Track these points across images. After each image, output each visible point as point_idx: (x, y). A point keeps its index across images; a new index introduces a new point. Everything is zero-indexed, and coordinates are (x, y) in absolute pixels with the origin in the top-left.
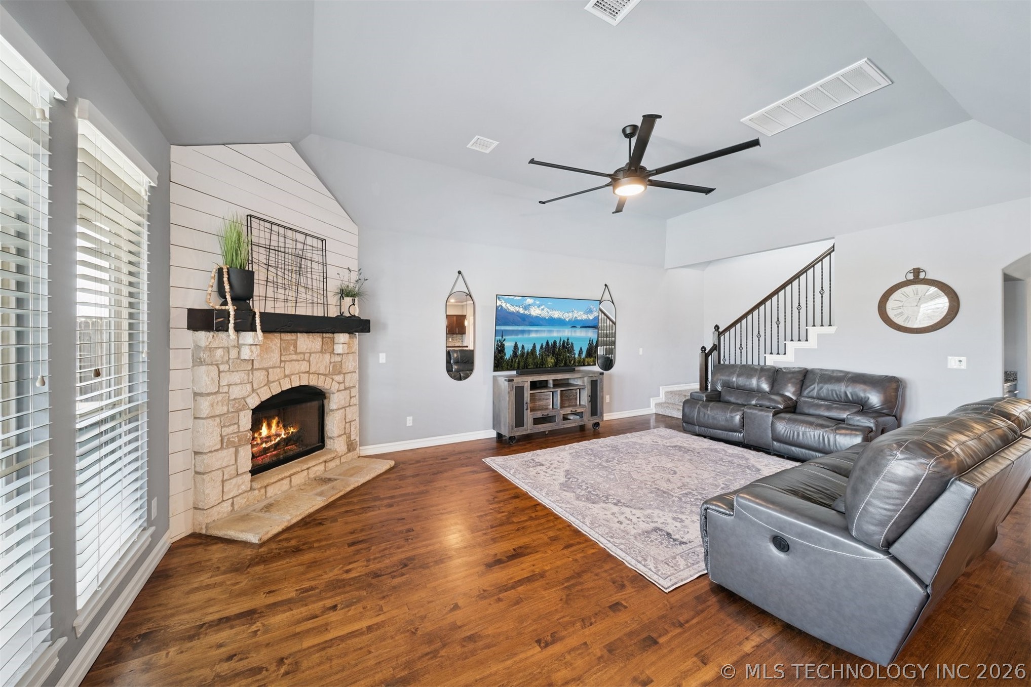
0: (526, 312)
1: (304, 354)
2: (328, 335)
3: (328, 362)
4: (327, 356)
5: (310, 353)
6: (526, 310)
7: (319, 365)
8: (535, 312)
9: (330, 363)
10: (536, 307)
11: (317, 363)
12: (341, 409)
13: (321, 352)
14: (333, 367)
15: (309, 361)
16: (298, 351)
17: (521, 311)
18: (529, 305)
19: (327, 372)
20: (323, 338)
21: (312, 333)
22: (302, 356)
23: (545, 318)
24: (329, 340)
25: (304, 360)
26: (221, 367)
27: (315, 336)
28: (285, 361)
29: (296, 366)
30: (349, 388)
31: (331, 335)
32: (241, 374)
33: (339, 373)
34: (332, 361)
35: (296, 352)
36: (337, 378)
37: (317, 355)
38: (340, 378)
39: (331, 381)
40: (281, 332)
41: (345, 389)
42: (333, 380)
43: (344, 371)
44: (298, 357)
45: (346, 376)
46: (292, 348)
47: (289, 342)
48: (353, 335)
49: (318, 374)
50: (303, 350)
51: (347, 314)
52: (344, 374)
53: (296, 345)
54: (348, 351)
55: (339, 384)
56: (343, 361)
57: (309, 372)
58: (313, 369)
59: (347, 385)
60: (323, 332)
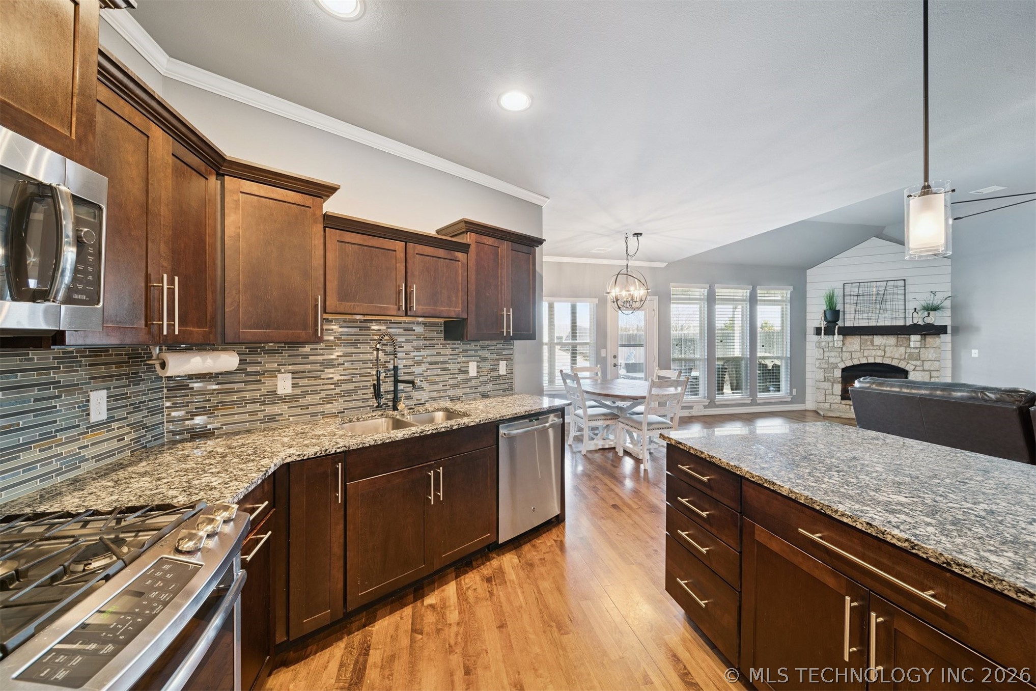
1: (880, 346)
2: (903, 336)
3: (903, 352)
4: (902, 350)
5: (885, 347)
7: (893, 353)
9: (906, 353)
11: (892, 352)
13: (896, 346)
14: (909, 355)
15: (884, 350)
16: (875, 344)
19: (903, 357)
20: (898, 338)
21: (887, 335)
22: (878, 347)
24: (905, 339)
25: (880, 349)
26: (825, 349)
27: (889, 337)
28: (864, 350)
29: (873, 353)
30: (930, 371)
31: (908, 336)
32: (836, 354)
33: (917, 360)
34: (908, 351)
35: (873, 345)
36: (913, 362)
37: (892, 348)
38: (918, 363)
39: (906, 363)
40: (860, 335)
41: (924, 370)
42: (908, 363)
43: (922, 359)
44: (875, 348)
45: (925, 362)
46: (869, 343)
47: (866, 340)
48: (935, 336)
49: (892, 358)
50: (879, 344)
51: (921, 323)
52: (923, 361)
53: (872, 342)
54: (927, 346)
55: (916, 366)
56: (921, 353)
57: (884, 356)
58: (888, 355)
59: (925, 368)
60: (898, 335)
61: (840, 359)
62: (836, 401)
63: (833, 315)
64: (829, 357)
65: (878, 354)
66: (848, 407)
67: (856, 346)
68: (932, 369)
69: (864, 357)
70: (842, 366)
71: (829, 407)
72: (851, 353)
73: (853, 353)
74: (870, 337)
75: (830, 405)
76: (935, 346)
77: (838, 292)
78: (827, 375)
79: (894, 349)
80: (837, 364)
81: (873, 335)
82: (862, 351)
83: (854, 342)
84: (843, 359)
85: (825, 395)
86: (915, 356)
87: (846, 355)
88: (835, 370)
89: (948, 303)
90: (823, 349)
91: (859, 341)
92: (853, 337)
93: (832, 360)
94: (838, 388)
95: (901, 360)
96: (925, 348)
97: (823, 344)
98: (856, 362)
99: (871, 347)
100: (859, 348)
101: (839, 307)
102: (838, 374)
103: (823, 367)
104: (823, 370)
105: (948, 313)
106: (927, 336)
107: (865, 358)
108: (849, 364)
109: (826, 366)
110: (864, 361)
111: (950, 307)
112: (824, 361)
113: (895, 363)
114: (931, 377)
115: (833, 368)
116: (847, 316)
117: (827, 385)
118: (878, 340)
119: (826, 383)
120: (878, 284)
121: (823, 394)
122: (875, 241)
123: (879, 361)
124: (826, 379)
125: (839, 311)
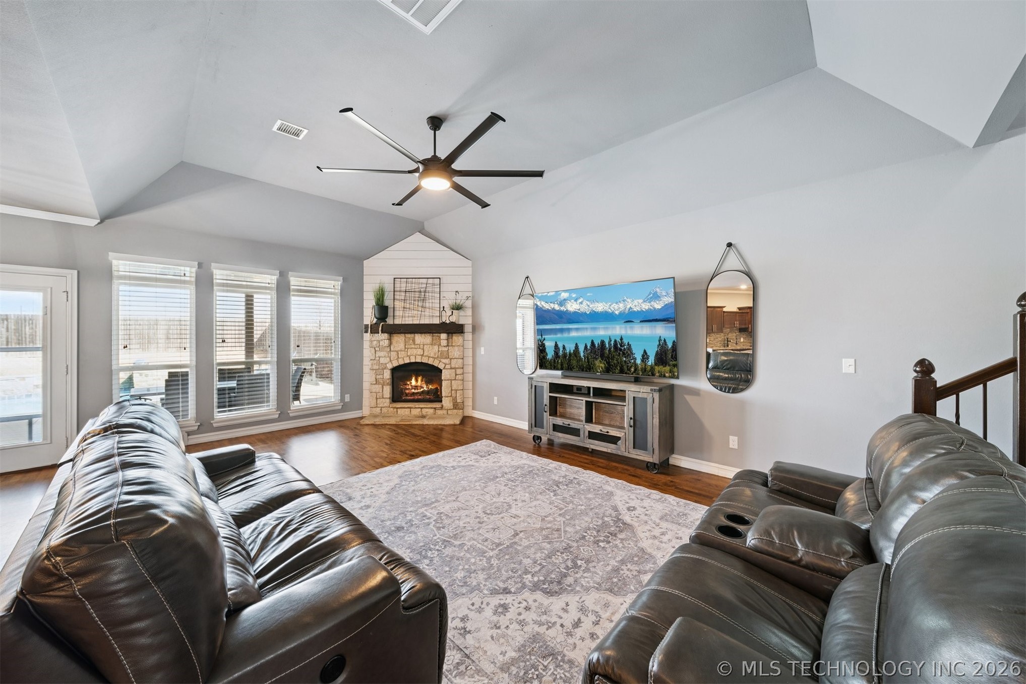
0: (562, 308)
1: (420, 345)
2: (436, 335)
3: (437, 350)
4: (436, 348)
5: (424, 345)
6: (561, 306)
7: (430, 352)
8: (572, 307)
9: (439, 351)
10: (573, 301)
12: (448, 380)
13: (432, 344)
14: (441, 353)
15: (423, 349)
16: (416, 343)
17: (557, 307)
18: (565, 300)
19: (436, 356)
20: (433, 336)
21: (424, 333)
22: (418, 346)
23: (585, 313)
24: (438, 337)
25: (420, 348)
26: (376, 349)
27: (426, 335)
28: (408, 349)
29: (415, 352)
30: (455, 368)
31: (439, 335)
32: (385, 353)
33: (446, 358)
34: (440, 350)
35: (414, 344)
36: (444, 361)
37: (428, 346)
38: (447, 361)
39: (438, 362)
40: (405, 333)
41: (451, 368)
42: (440, 361)
43: (450, 357)
44: (416, 347)
45: (452, 360)
46: (411, 341)
47: (409, 338)
48: (459, 334)
49: (429, 357)
50: (419, 343)
51: (448, 322)
52: (451, 359)
53: (414, 340)
54: (453, 345)
55: (446, 364)
56: (449, 351)
57: (422, 355)
58: (426, 354)
59: (453, 366)
60: (433, 333)
61: (388, 359)
62: (385, 405)
63: (383, 311)
64: (380, 357)
65: (419, 353)
66: (395, 410)
67: (401, 346)
68: (457, 367)
69: (408, 356)
70: (390, 366)
71: (380, 412)
72: (397, 352)
73: (399, 352)
74: (412, 335)
75: (381, 410)
76: (458, 344)
77: (388, 288)
78: (378, 377)
79: (430, 347)
80: (386, 364)
81: (414, 333)
82: (406, 350)
83: (399, 340)
84: (392, 359)
85: (377, 399)
86: (445, 354)
87: (393, 354)
88: (385, 371)
89: (469, 304)
90: (375, 348)
91: (403, 340)
92: (399, 335)
93: (382, 361)
94: (387, 391)
95: (435, 358)
96: (452, 346)
97: (375, 343)
98: (401, 362)
99: (413, 346)
100: (403, 347)
101: (388, 302)
102: (387, 375)
103: (374, 368)
104: (375, 371)
105: (469, 312)
106: (453, 335)
107: (408, 358)
108: (395, 364)
109: (377, 367)
110: (407, 361)
111: (471, 307)
112: (375, 362)
113: (430, 362)
114: (456, 375)
115: (383, 369)
116: (397, 313)
117: (378, 388)
118: (420, 338)
119: (377, 386)
120: (421, 281)
121: (375, 398)
122: (418, 236)
123: (418, 360)
124: (377, 382)
125: (387, 307)
